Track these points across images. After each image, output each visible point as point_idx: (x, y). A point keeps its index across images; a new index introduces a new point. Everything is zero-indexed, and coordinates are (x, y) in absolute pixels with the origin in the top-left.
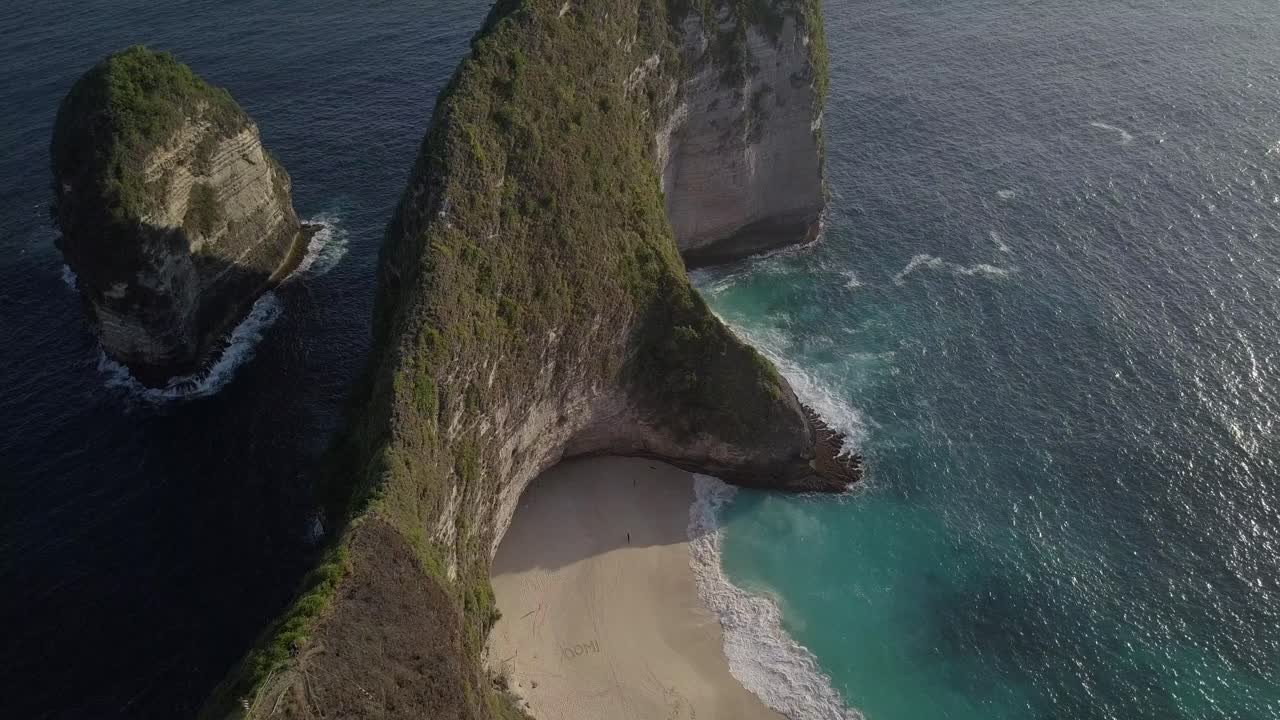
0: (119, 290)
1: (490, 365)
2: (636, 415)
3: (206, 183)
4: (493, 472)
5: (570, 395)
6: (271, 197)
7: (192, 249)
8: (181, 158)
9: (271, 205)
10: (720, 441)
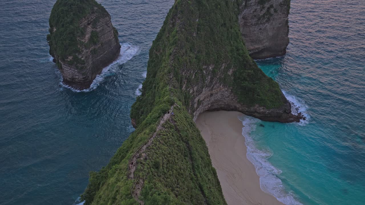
0: (70, 58)
1: (193, 73)
2: (233, 97)
3: (96, 31)
4: (193, 106)
5: (214, 87)
6: (113, 38)
7: (91, 49)
8: (89, 22)
9: (113, 40)
10: (260, 106)
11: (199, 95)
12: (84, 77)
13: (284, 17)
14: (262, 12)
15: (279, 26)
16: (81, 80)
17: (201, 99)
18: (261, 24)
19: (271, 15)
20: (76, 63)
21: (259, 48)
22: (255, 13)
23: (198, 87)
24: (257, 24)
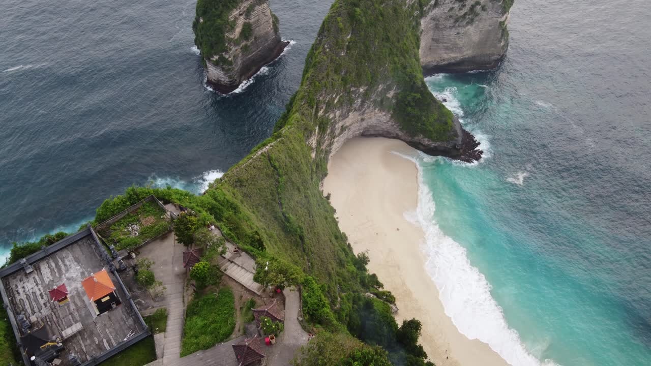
0: (216, 57)
1: (336, 97)
2: (393, 124)
3: (249, 22)
4: (333, 131)
5: (367, 111)
6: (271, 29)
7: (241, 46)
8: (241, 13)
9: (271, 32)
10: (425, 137)
11: (343, 119)
12: (231, 80)
13: (496, 18)
14: (462, 11)
15: (490, 28)
16: (227, 84)
17: (347, 124)
18: (459, 26)
19: (477, 15)
20: (221, 63)
21: (457, 57)
22: (451, 13)
23: (342, 111)
24: (454, 26)
